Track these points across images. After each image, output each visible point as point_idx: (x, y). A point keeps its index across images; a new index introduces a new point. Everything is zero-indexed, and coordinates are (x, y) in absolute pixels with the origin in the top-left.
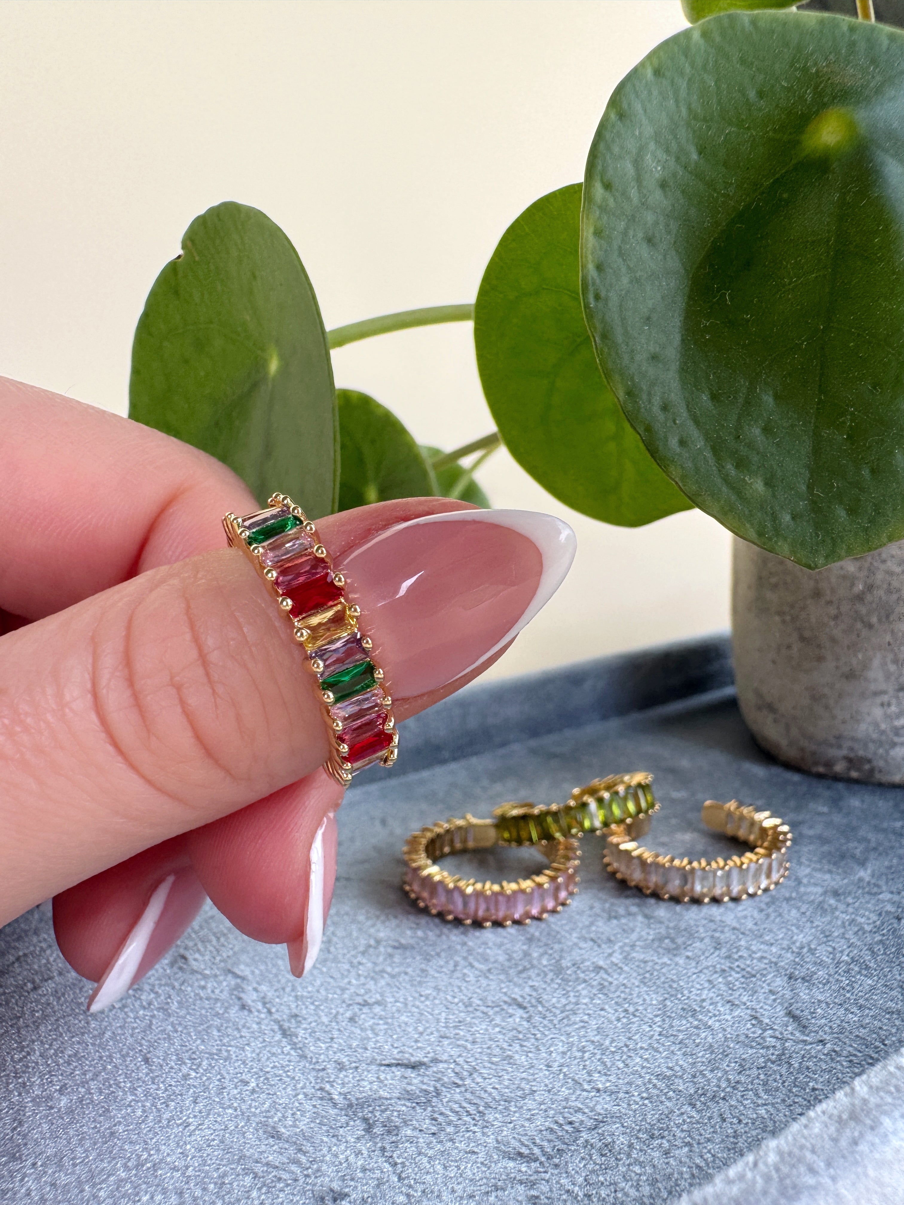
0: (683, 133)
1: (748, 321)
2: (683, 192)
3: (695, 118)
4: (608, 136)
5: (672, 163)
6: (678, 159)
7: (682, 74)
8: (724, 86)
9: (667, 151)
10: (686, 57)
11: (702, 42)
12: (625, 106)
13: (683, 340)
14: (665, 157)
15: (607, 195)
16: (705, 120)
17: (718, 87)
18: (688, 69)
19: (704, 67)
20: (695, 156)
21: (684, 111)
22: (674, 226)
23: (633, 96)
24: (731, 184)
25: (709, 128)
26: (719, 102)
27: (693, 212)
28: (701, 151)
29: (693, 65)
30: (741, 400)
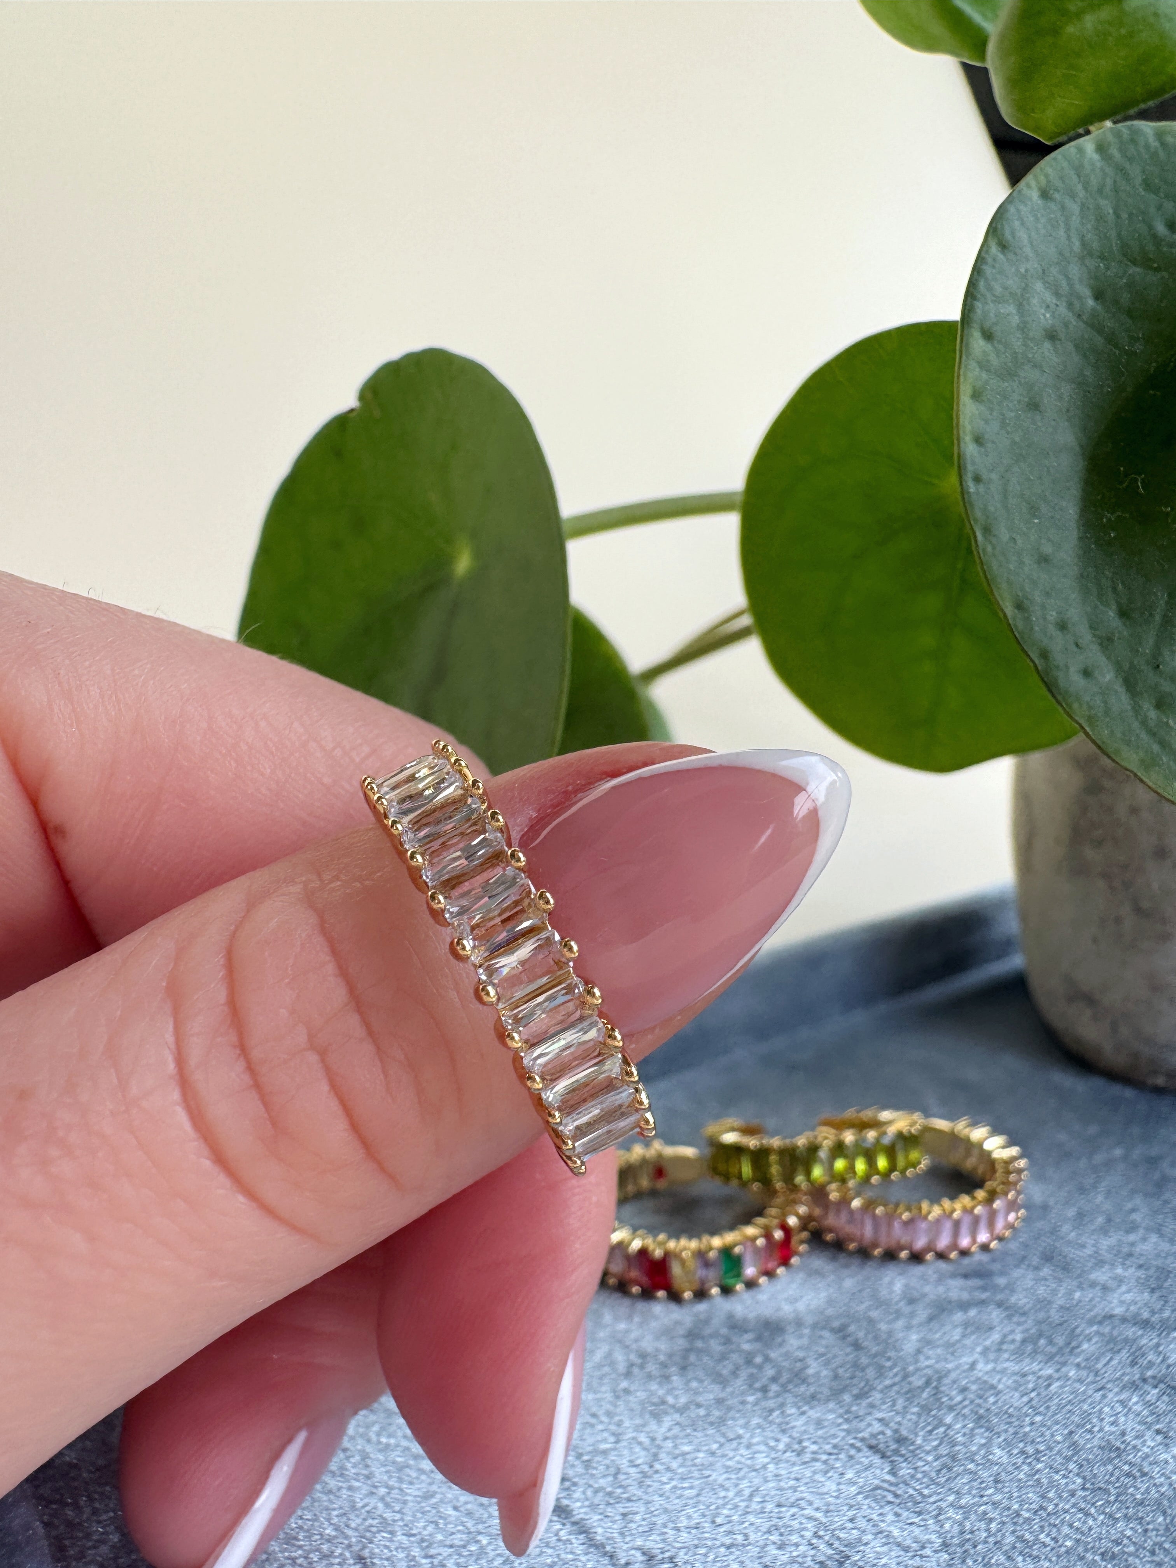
0: (1075, 270)
1: (1168, 514)
2: (1077, 346)
3: (1090, 254)
4: (988, 270)
5: (1063, 310)
6: (1070, 306)
7: (1073, 196)
8: (1125, 216)
9: (1057, 294)
10: (1079, 176)
11: (1096, 157)
12: (1008, 235)
13: (1080, 539)
14: (1054, 301)
15: (989, 347)
16: (1102, 257)
17: (1118, 216)
18: (1082, 194)
19: (1100, 191)
20: (1091, 302)
21: (1077, 245)
22: (1067, 389)
23: (1017, 223)
24: (1138, 338)
25: (1107, 268)
26: (1119, 236)
27: (1088, 372)
28: (1098, 296)
29: (1086, 187)
30: (1158, 618)
